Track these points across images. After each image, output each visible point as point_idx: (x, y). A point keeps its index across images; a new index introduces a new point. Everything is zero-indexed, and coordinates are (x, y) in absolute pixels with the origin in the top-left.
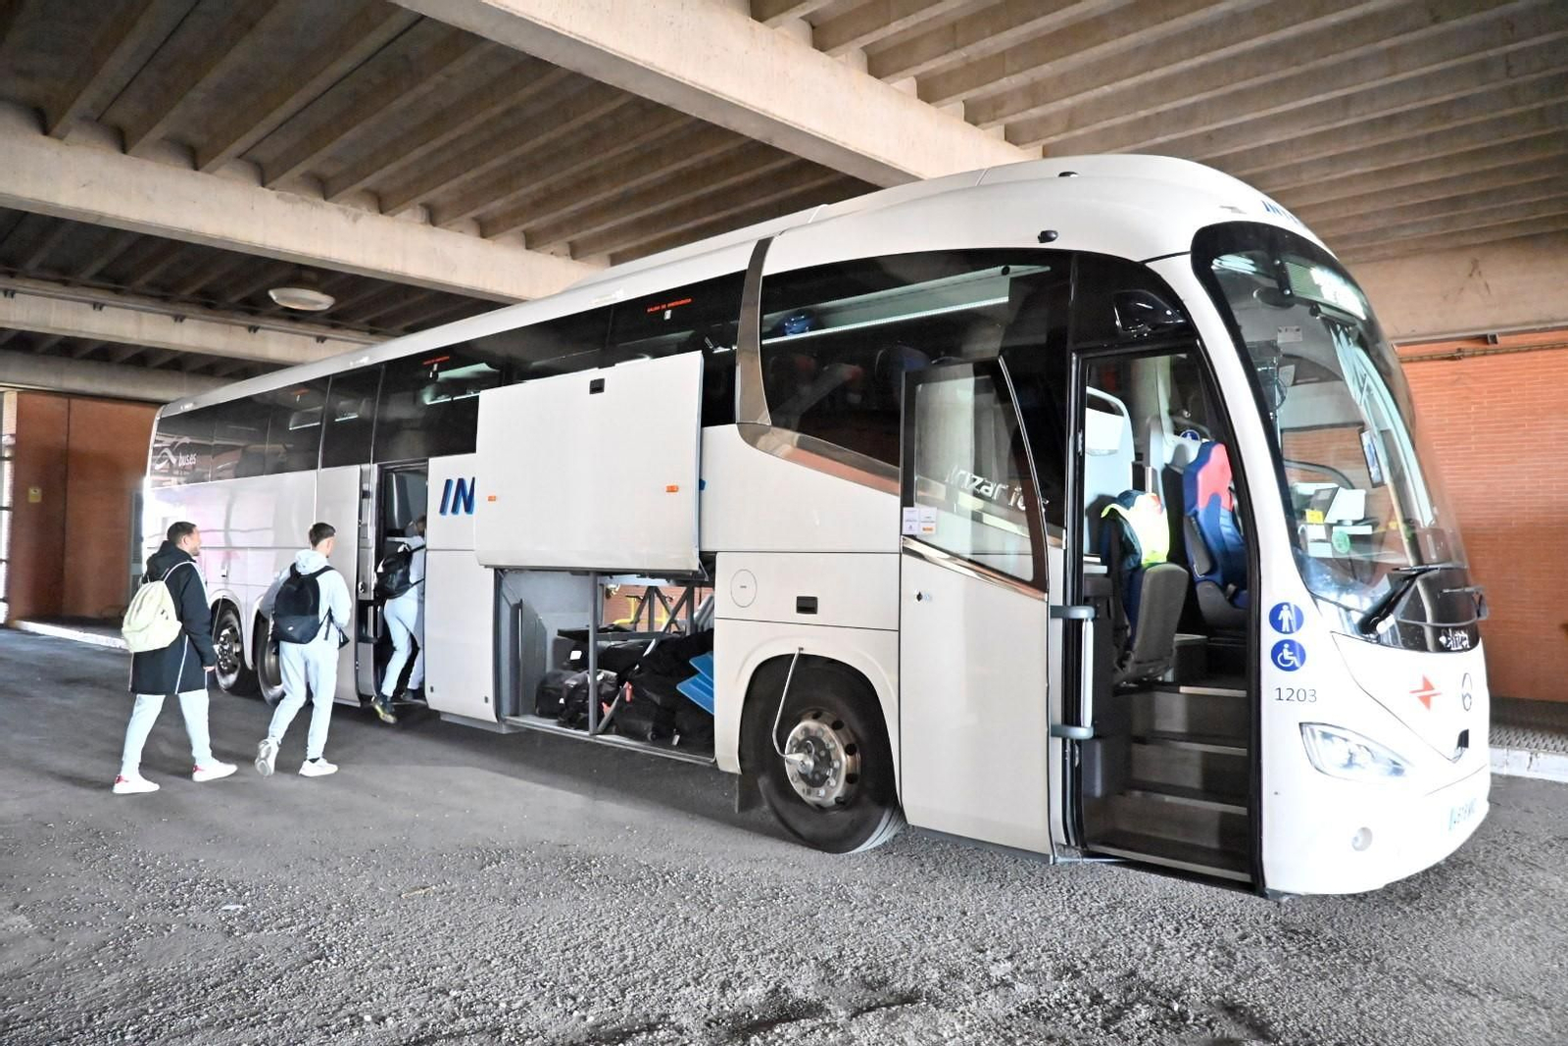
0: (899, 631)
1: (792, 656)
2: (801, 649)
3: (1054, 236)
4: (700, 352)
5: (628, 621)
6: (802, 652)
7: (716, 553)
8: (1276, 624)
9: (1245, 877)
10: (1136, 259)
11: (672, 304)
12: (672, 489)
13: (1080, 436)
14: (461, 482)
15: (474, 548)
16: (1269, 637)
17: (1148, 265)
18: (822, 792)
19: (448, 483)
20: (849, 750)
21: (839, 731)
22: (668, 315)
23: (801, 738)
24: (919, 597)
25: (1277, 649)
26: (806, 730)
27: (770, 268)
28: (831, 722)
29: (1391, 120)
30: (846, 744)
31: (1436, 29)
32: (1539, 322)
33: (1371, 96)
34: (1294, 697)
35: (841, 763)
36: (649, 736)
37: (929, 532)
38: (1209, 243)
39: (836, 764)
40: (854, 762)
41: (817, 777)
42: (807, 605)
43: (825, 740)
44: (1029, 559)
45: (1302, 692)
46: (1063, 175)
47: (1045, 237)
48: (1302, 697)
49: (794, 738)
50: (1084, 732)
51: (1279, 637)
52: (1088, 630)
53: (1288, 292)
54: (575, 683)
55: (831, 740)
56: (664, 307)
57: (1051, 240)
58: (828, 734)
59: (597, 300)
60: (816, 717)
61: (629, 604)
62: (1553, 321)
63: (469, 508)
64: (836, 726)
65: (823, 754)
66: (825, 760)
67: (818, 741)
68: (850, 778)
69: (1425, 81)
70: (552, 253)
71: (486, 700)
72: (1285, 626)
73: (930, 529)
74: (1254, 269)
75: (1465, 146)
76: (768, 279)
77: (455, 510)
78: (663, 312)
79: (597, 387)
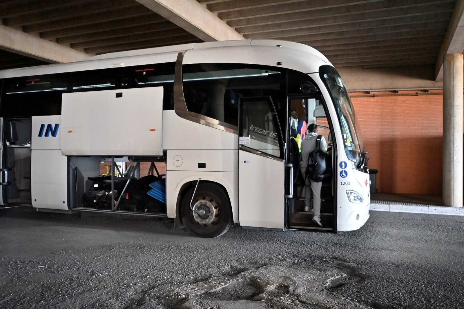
0: (238, 172)
1: (198, 180)
2: (200, 179)
3: (281, 64)
4: (163, 87)
5: (107, 174)
6: (201, 180)
7: (167, 150)
8: (341, 167)
9: (331, 229)
10: (305, 72)
11: (146, 70)
12: (153, 130)
13: (289, 118)
14: (49, 126)
15: (61, 149)
16: (339, 170)
17: (308, 75)
18: (207, 221)
19: (43, 126)
20: (216, 208)
21: (212, 203)
22: (144, 73)
23: (199, 205)
24: (245, 162)
25: (341, 172)
26: (201, 203)
27: (185, 62)
28: (209, 200)
29: (328, 34)
30: (214, 206)
31: (348, 14)
32: (352, 90)
33: (326, 27)
34: (345, 184)
35: (213, 212)
36: (135, 210)
37: (248, 144)
38: (323, 70)
39: (212, 212)
40: (217, 211)
41: (205, 216)
42: (202, 165)
43: (208, 205)
44: (279, 152)
45: (347, 183)
46: (277, 46)
47: (279, 64)
48: (347, 184)
49: (197, 205)
50: (291, 196)
51: (341, 170)
52: (292, 170)
53: (336, 84)
54: (101, 195)
55: (210, 205)
56: (142, 70)
57: (280, 65)
58: (209, 204)
59: (113, 65)
60: (204, 199)
61: (106, 169)
62: (356, 90)
63: (54, 134)
64: (211, 201)
65: (207, 209)
66: (209, 210)
67: (205, 205)
68: (216, 216)
69: (340, 26)
70: (50, 40)
71: (64, 202)
72: (343, 167)
73: (248, 143)
74: (327, 77)
75: (343, 42)
76: (185, 66)
77: (46, 135)
78: (142, 72)
79: (119, 95)
